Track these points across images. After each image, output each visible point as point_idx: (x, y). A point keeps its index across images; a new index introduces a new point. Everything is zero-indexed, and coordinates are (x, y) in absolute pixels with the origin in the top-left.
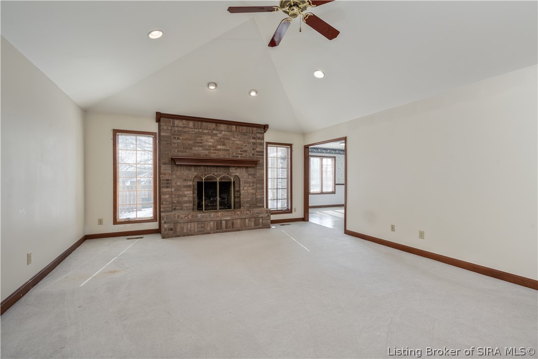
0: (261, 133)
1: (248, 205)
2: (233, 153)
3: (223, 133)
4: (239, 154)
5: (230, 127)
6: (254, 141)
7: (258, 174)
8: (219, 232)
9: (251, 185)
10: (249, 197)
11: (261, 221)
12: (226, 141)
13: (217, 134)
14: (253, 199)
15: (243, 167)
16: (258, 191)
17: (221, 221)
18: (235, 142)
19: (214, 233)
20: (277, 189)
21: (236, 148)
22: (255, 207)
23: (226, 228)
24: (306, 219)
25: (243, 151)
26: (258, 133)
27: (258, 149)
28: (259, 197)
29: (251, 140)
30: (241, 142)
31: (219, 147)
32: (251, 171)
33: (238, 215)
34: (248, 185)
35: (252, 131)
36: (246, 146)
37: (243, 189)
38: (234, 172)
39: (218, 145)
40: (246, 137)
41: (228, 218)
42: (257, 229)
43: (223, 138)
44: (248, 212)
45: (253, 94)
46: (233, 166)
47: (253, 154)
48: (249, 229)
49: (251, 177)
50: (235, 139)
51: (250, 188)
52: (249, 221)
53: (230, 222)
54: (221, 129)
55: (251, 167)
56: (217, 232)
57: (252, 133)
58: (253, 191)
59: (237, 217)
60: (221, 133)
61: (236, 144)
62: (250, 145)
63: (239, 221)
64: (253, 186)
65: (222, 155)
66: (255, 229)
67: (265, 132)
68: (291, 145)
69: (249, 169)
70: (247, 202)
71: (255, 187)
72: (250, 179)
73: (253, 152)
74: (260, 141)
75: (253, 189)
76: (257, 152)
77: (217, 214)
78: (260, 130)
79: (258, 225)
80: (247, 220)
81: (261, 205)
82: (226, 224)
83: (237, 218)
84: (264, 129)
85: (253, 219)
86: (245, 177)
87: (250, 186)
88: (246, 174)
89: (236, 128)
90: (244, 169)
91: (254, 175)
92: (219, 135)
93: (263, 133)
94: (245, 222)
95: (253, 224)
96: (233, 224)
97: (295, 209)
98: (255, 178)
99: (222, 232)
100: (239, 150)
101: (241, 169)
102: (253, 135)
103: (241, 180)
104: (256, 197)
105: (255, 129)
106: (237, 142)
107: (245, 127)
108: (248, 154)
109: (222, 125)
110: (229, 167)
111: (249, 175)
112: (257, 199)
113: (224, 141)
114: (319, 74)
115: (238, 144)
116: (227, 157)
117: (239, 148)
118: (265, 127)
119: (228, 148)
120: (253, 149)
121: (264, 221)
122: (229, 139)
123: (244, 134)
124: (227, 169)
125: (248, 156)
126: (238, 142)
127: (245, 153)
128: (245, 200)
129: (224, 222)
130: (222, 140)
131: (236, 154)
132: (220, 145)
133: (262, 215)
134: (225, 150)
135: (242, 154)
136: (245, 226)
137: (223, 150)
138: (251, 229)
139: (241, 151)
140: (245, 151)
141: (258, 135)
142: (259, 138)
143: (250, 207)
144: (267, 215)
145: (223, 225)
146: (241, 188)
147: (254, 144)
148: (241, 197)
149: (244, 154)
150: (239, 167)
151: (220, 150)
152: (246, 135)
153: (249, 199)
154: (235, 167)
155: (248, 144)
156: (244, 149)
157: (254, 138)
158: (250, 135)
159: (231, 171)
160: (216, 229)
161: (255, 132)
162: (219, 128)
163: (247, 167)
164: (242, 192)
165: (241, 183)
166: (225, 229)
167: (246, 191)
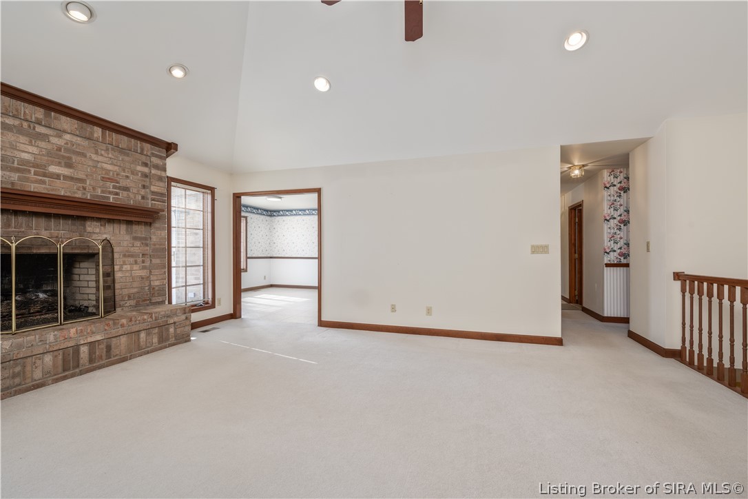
0: (161, 157)
1: (132, 302)
2: (94, 189)
3: (68, 137)
4: (110, 193)
5: (89, 128)
6: (146, 170)
7: (154, 239)
8: (73, 376)
9: (140, 260)
10: (135, 285)
11: (172, 330)
12: (75, 158)
13: (47, 136)
14: (143, 288)
15: (119, 221)
16: (155, 272)
17: (76, 348)
18: (99, 165)
19: (57, 381)
20: (186, 267)
21: (103, 179)
22: (148, 305)
23: (91, 360)
24: (238, 314)
25: (120, 188)
26: (153, 155)
27: (153, 188)
28: (157, 283)
29: (139, 168)
30: (116, 168)
31: (53, 169)
32: (140, 230)
33: (122, 326)
34: (132, 260)
35: (142, 150)
36: (127, 177)
37: (120, 270)
38: (97, 230)
39: (52, 163)
40: (126, 158)
41: (98, 337)
42: (165, 347)
43: (67, 150)
44: (145, 317)
45: (178, 73)
46: (92, 219)
47: (143, 198)
48: (148, 353)
49: (138, 243)
50: (100, 159)
51: (135, 267)
52: (148, 334)
53: (103, 346)
54: (59, 127)
55: (138, 223)
56: (65, 378)
57: (142, 153)
58: (144, 273)
59: (121, 331)
60: (60, 137)
61: (102, 169)
62: (136, 177)
63: (123, 340)
64: (143, 262)
65: (62, 189)
66: (161, 349)
67: (167, 156)
68: (212, 190)
69: (135, 227)
70: (129, 297)
71: (147, 264)
72: (137, 248)
73: (143, 192)
74: (159, 173)
75: (144, 268)
76: (153, 193)
77: (65, 332)
78: (159, 151)
79: (167, 339)
80: (143, 335)
81: (160, 299)
82: (92, 352)
83: (120, 333)
84: (167, 151)
85: (156, 330)
86: (125, 244)
87: (136, 262)
88: (127, 237)
89: (103, 134)
90: (123, 227)
91: (145, 239)
92: (54, 140)
93: (165, 158)
94: (139, 339)
95: (155, 340)
96: (109, 348)
97: (219, 300)
98: (147, 245)
99: (81, 373)
100: (110, 185)
101: (116, 226)
102: (144, 158)
103: (116, 249)
104: (150, 285)
105: (147, 146)
106: (105, 166)
107: (126, 138)
108: (132, 196)
109: (63, 118)
110: (84, 218)
111: (135, 238)
112: (151, 288)
113: (70, 158)
114: (321, 85)
115: (108, 171)
116: (79, 195)
117: (111, 180)
118: (170, 148)
119: (81, 175)
120: (144, 187)
121: (179, 331)
122: (85, 156)
123: (122, 151)
124: (78, 223)
125: (132, 198)
126: (109, 167)
127: (125, 193)
128: (125, 292)
129: (84, 350)
130: (62, 153)
131: (103, 192)
132: (59, 164)
133: (176, 319)
134: (71, 179)
135: (117, 194)
136: (139, 348)
137: (66, 177)
138: (152, 351)
139: (114, 187)
140: (126, 189)
141: (155, 160)
142: (157, 167)
143: (137, 305)
144: (183, 317)
145: (82, 355)
146: (116, 268)
147: (145, 175)
148: (117, 286)
149: (123, 195)
150: (110, 221)
151: (58, 176)
152: (128, 155)
153: (135, 290)
154: (99, 219)
155: (133, 173)
156: (123, 183)
157: (146, 165)
158: (138, 156)
159: (89, 229)
160: (60, 369)
161: (149, 154)
162: (55, 124)
163: (129, 223)
164: (118, 275)
165: (116, 256)
166: (88, 366)
167: (127, 273)
